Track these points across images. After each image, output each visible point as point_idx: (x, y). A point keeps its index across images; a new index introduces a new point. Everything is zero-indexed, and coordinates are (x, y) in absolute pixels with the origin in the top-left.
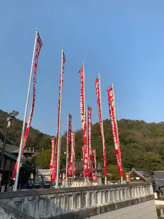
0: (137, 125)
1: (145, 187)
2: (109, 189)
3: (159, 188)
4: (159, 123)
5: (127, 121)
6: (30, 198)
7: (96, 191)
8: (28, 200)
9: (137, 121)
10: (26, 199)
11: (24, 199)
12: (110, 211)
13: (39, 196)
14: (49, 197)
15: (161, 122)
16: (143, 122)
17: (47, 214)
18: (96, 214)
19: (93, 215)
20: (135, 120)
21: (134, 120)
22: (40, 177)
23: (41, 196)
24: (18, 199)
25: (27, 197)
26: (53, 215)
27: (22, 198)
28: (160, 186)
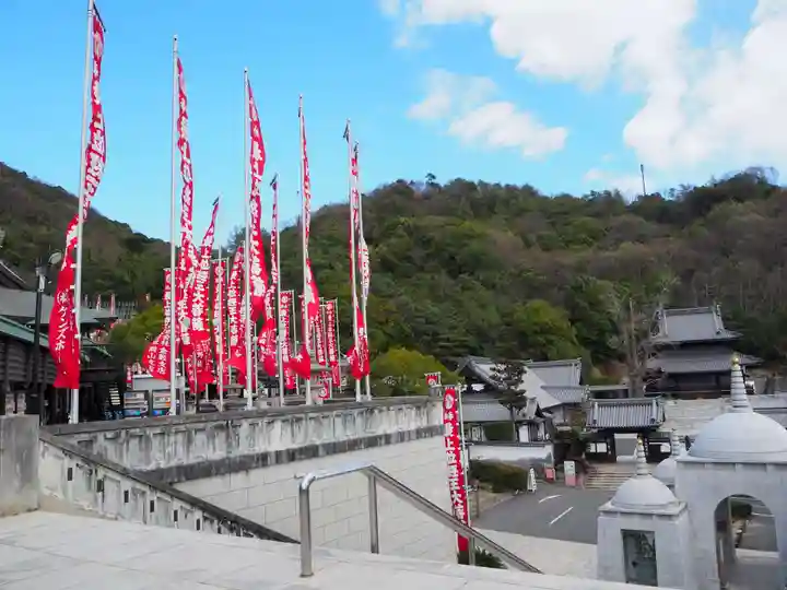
0: (506, 203)
1: (418, 408)
2: (303, 416)
3: (539, 413)
4: (586, 196)
5: (471, 186)
6: (109, 435)
7: (266, 420)
8: (106, 439)
9: (510, 189)
10: (101, 437)
11: (96, 437)
12: (301, 459)
13: (127, 433)
14: (150, 432)
15: (593, 193)
16: (528, 191)
17: (148, 463)
18: (265, 465)
19: (256, 467)
20: (503, 184)
21: (498, 185)
22: (141, 396)
23: (132, 431)
24: (85, 437)
25: (102, 434)
26: (162, 466)
27: (92, 435)
28: (542, 407)
